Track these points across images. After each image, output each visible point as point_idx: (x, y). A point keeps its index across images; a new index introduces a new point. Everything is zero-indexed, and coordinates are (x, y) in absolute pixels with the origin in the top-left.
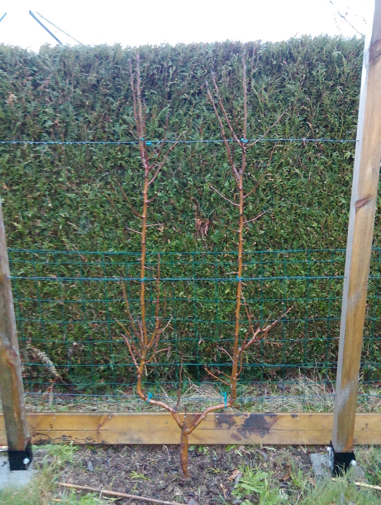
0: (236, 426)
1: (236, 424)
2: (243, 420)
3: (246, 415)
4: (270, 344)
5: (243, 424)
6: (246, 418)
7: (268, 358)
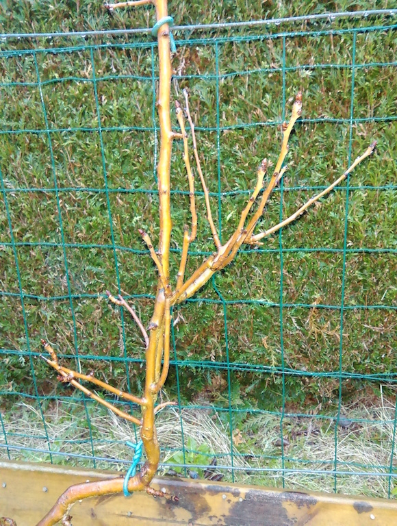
0: (211, 517)
1: (211, 514)
2: (228, 506)
3: (236, 494)
4: (320, 335)
5: (227, 513)
6: (234, 500)
7: (317, 363)
